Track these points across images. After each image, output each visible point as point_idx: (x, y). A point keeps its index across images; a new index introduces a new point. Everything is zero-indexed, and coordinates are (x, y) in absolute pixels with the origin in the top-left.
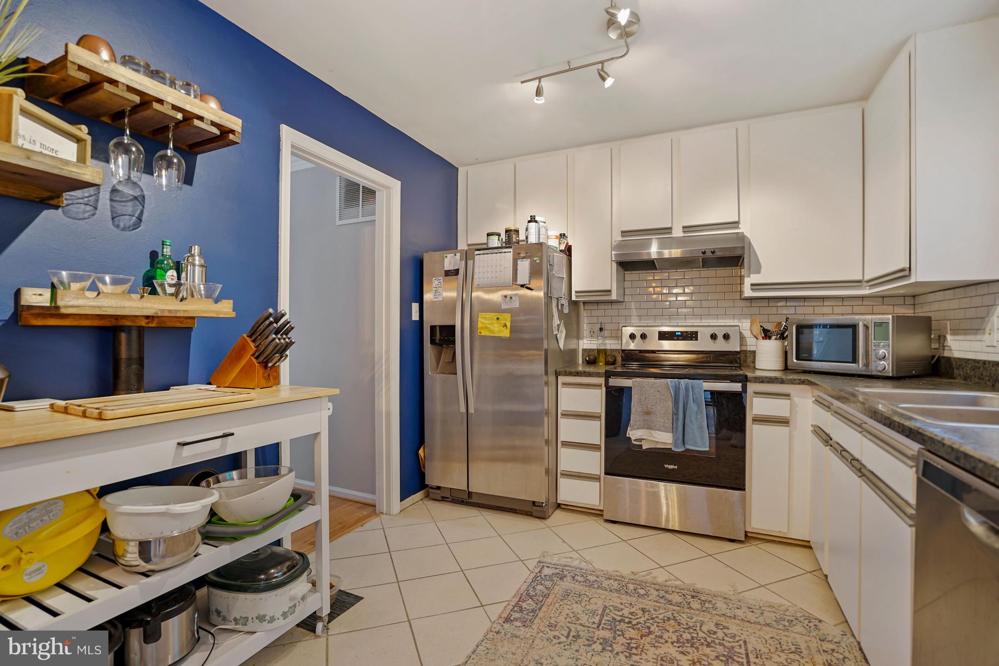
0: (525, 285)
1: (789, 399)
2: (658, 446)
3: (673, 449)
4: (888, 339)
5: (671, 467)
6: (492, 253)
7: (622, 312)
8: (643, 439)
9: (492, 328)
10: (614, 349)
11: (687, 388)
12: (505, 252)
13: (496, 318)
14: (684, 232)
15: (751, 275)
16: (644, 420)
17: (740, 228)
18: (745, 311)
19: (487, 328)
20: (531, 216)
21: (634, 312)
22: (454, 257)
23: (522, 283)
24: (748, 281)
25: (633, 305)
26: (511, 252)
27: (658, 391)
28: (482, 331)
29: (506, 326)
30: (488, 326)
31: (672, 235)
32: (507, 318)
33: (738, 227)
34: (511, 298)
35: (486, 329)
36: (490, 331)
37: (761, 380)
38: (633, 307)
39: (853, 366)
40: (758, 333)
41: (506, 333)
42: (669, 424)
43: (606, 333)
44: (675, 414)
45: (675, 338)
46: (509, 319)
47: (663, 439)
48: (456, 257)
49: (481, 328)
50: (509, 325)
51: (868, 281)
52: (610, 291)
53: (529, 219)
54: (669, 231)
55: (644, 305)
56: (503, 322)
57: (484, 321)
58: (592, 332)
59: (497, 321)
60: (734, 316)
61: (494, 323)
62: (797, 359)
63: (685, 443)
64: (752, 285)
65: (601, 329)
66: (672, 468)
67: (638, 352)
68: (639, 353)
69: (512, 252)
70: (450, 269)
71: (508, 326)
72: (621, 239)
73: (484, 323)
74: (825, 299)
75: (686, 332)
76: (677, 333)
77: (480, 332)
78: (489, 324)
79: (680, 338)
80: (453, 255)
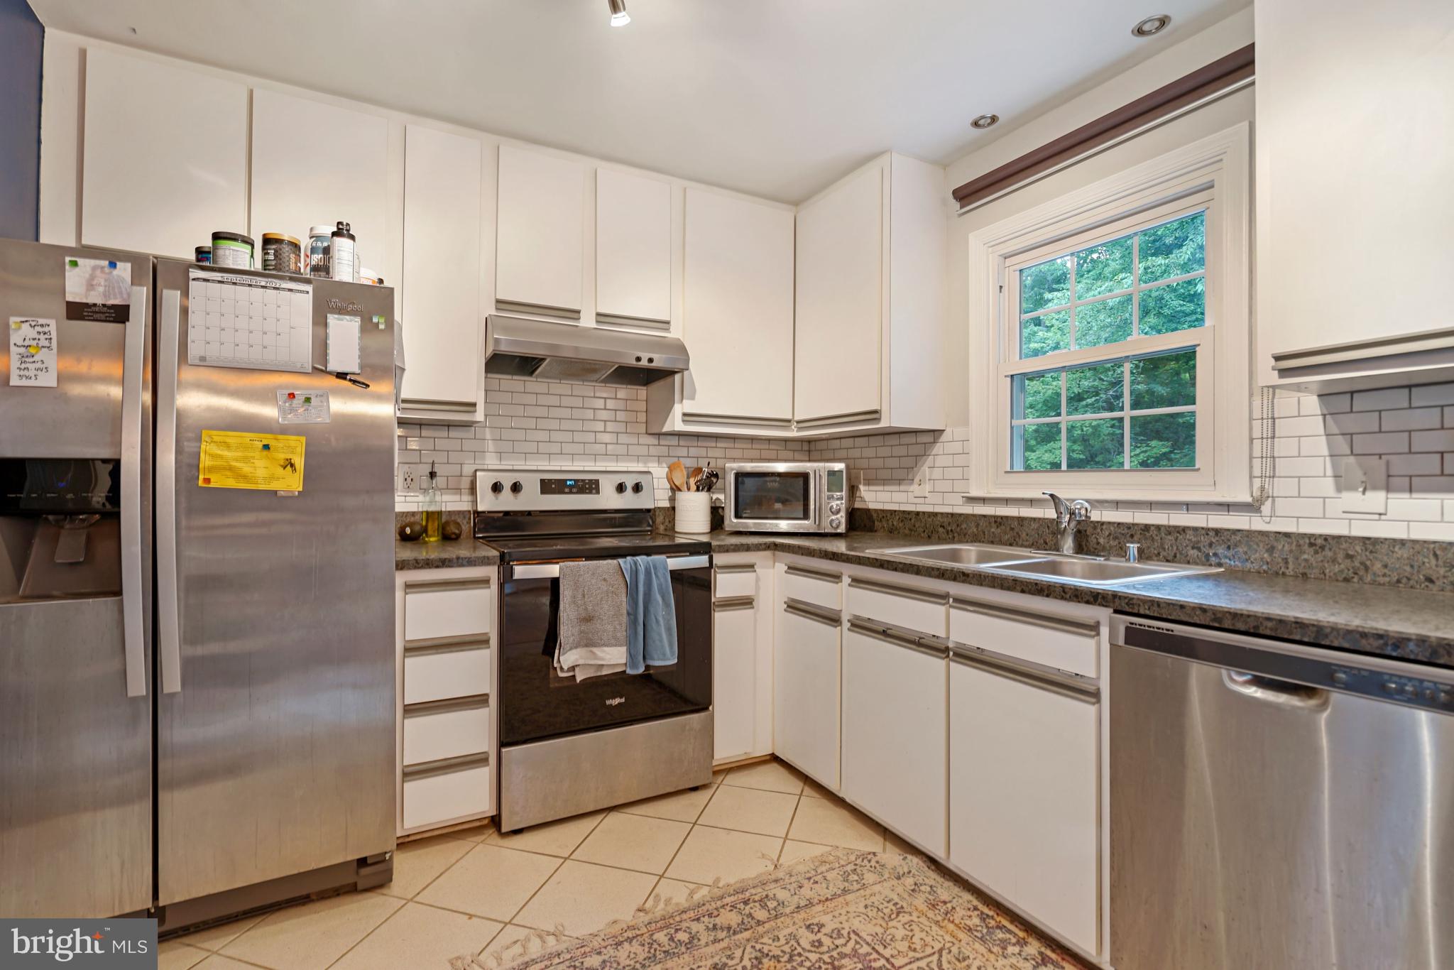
0: (347, 374)
1: (753, 572)
2: (604, 673)
3: (629, 671)
4: (842, 491)
5: (617, 701)
6: (250, 285)
7: (468, 445)
8: (576, 666)
9: (246, 469)
10: (454, 512)
11: (648, 572)
12: (290, 290)
13: (260, 445)
14: (598, 322)
15: (684, 401)
16: (581, 632)
17: (670, 332)
18: (653, 451)
19: (231, 469)
20: (339, 223)
21: (491, 446)
22: (107, 270)
23: (340, 370)
24: (678, 410)
25: (488, 434)
26: (308, 292)
27: (605, 580)
28: (213, 478)
29: (292, 465)
30: (234, 464)
31: (579, 323)
32: (296, 450)
33: (667, 330)
34: (308, 400)
35: (228, 473)
36: (245, 477)
37: (726, 548)
38: (488, 436)
39: (805, 524)
40: (682, 484)
41: (293, 483)
42: (622, 634)
43: (439, 481)
44: (632, 615)
45: (567, 490)
46: (301, 449)
47: (613, 657)
48: (115, 272)
49: (211, 469)
50: (299, 462)
51: (798, 422)
52: (474, 405)
53: (335, 229)
54: (575, 315)
55: (506, 434)
56: (282, 456)
57: (219, 452)
58: (409, 480)
59: (265, 453)
60: (638, 458)
61: (253, 458)
62: (737, 516)
63: (647, 657)
64: (685, 415)
65: (432, 475)
66: (617, 703)
67: (501, 515)
68: (504, 515)
69: (311, 293)
70: (90, 301)
71: (297, 466)
72: (494, 312)
73: (221, 457)
74: (736, 440)
75: (583, 481)
76: (568, 483)
77: (207, 481)
78: (237, 460)
79: (574, 490)
80: (106, 263)
